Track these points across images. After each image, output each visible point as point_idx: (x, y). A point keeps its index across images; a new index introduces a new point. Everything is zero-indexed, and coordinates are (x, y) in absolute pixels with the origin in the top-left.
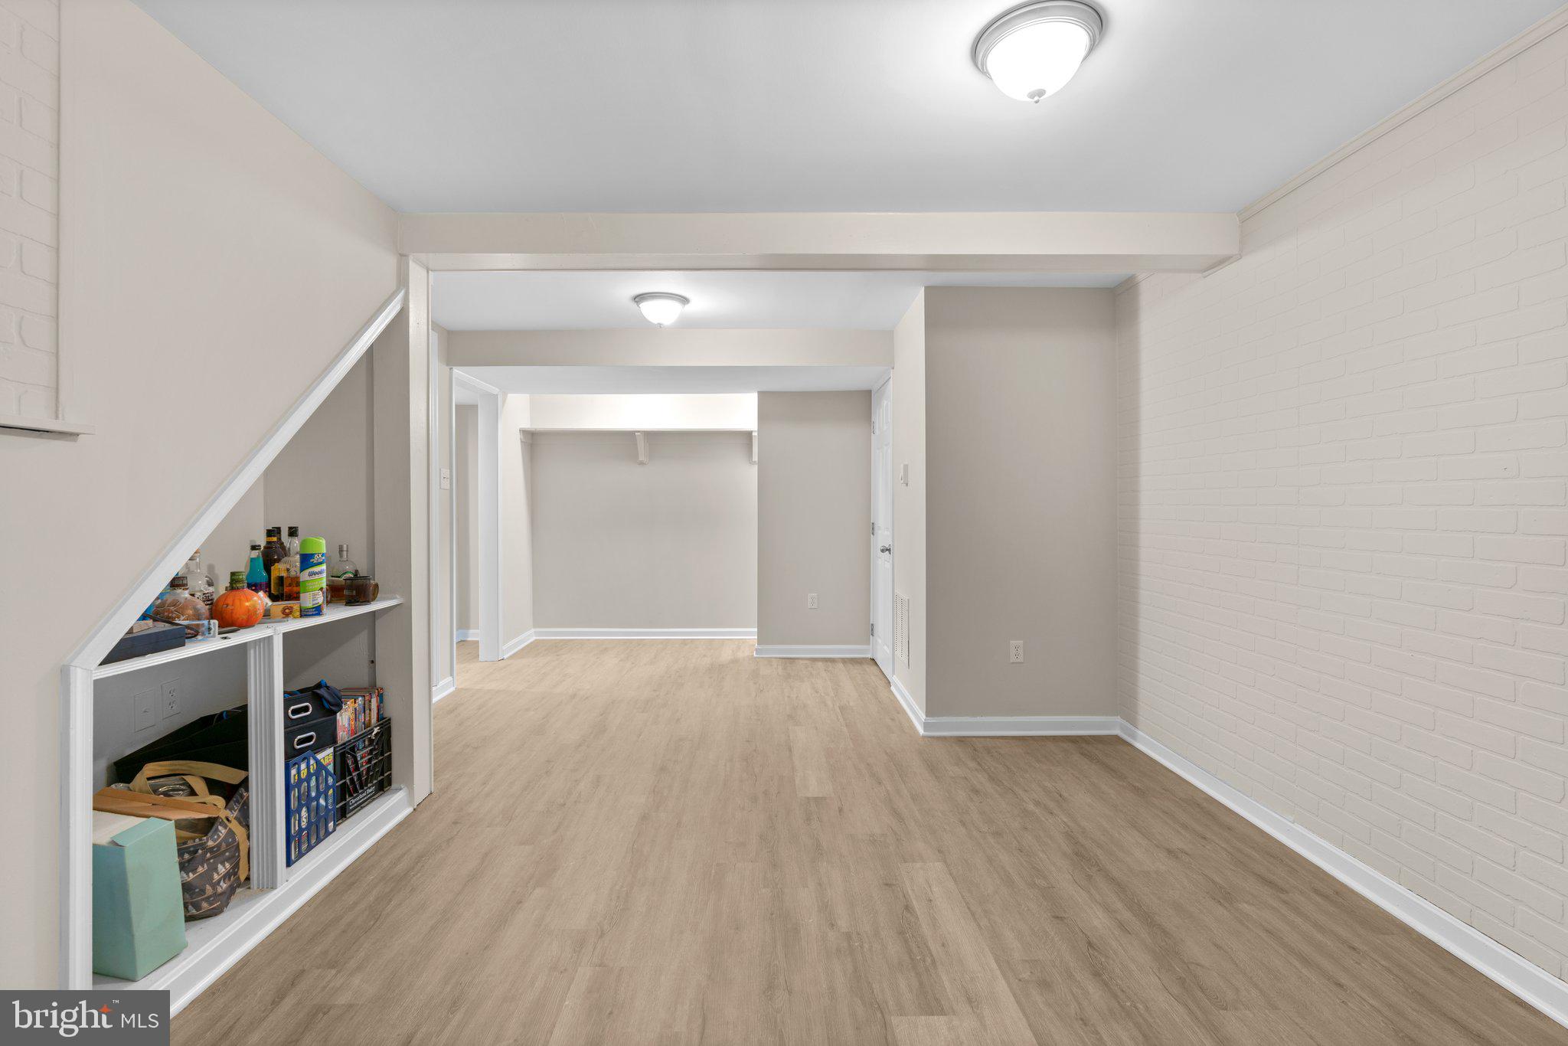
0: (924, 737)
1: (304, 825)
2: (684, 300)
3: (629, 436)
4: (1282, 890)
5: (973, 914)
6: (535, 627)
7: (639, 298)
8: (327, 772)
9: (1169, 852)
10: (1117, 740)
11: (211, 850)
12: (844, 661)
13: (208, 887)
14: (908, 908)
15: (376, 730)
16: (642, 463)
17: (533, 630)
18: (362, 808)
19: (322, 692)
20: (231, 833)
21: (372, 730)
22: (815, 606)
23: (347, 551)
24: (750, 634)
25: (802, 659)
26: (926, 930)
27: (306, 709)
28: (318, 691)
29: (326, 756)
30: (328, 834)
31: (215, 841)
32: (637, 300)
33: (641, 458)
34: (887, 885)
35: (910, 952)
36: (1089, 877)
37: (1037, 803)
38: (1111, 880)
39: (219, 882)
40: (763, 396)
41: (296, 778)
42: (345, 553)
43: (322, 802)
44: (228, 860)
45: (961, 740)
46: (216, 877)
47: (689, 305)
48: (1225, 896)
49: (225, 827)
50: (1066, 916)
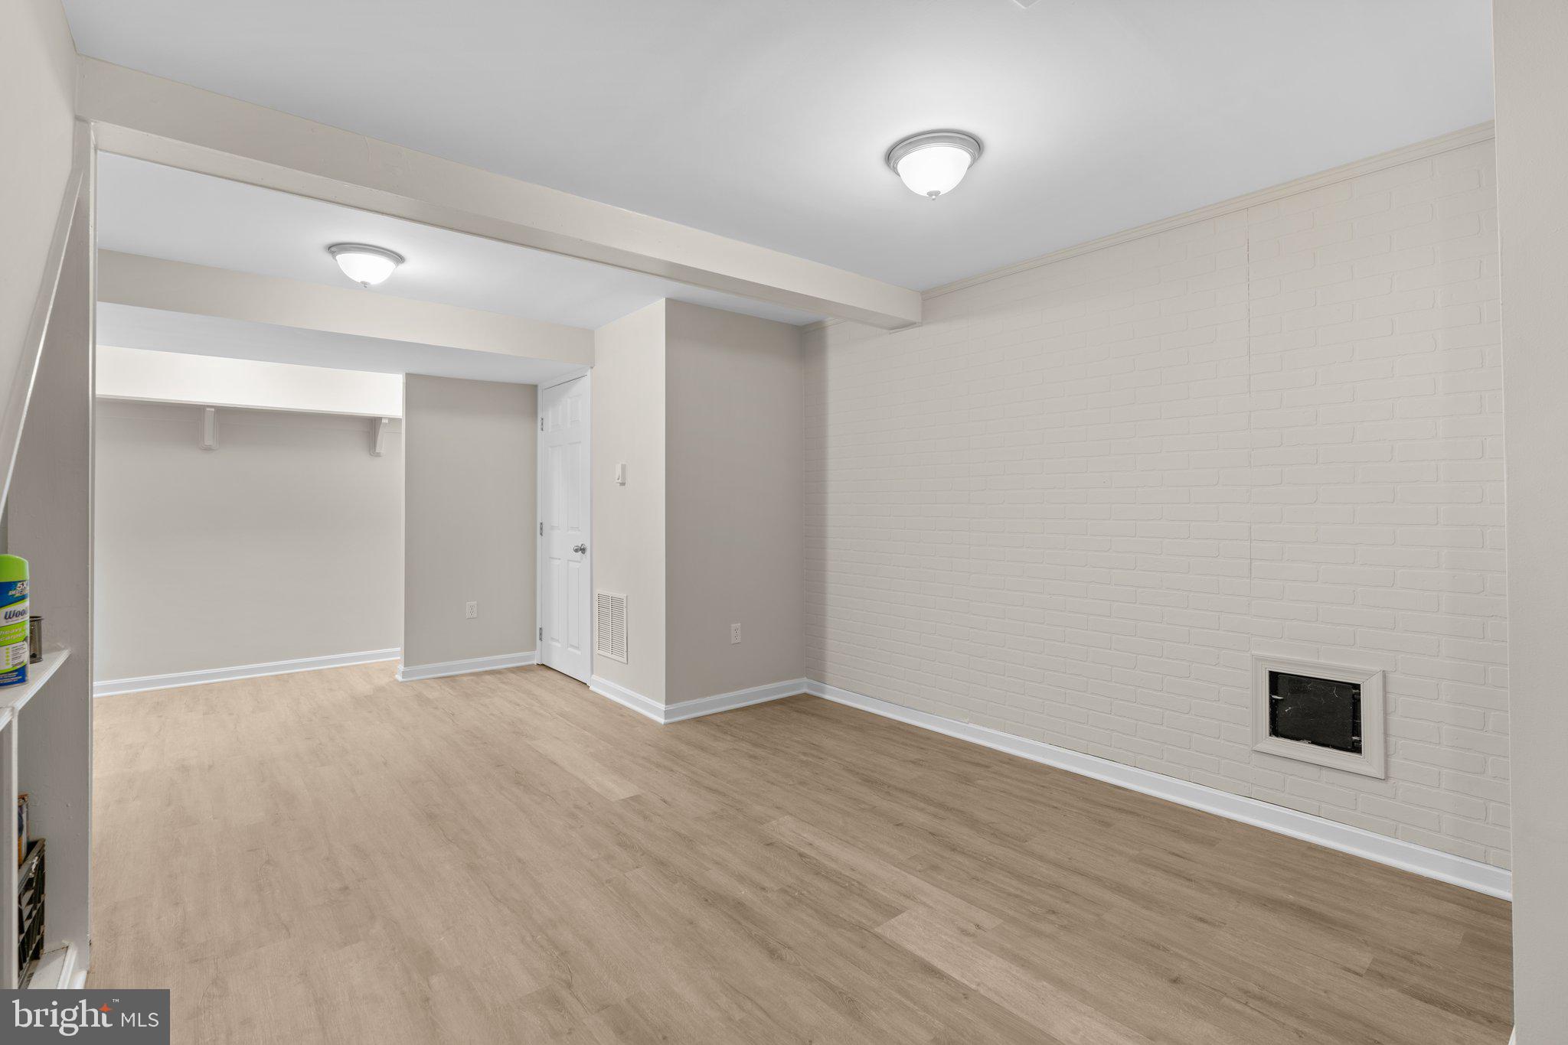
0: (665, 724)
2: (400, 260)
3: (195, 411)
4: (987, 767)
5: (847, 842)
7: (335, 248)
9: (913, 762)
10: (807, 697)
12: (513, 670)
14: (801, 855)
15: (35, 863)
16: (208, 449)
21: (32, 864)
22: (475, 615)
24: (394, 654)
25: (463, 675)
26: (833, 866)
32: (333, 249)
33: (209, 441)
34: (768, 845)
35: (836, 883)
36: (888, 793)
37: (805, 754)
38: (902, 790)
40: (412, 380)
45: (699, 720)
47: (403, 265)
48: (966, 780)
50: (901, 822)
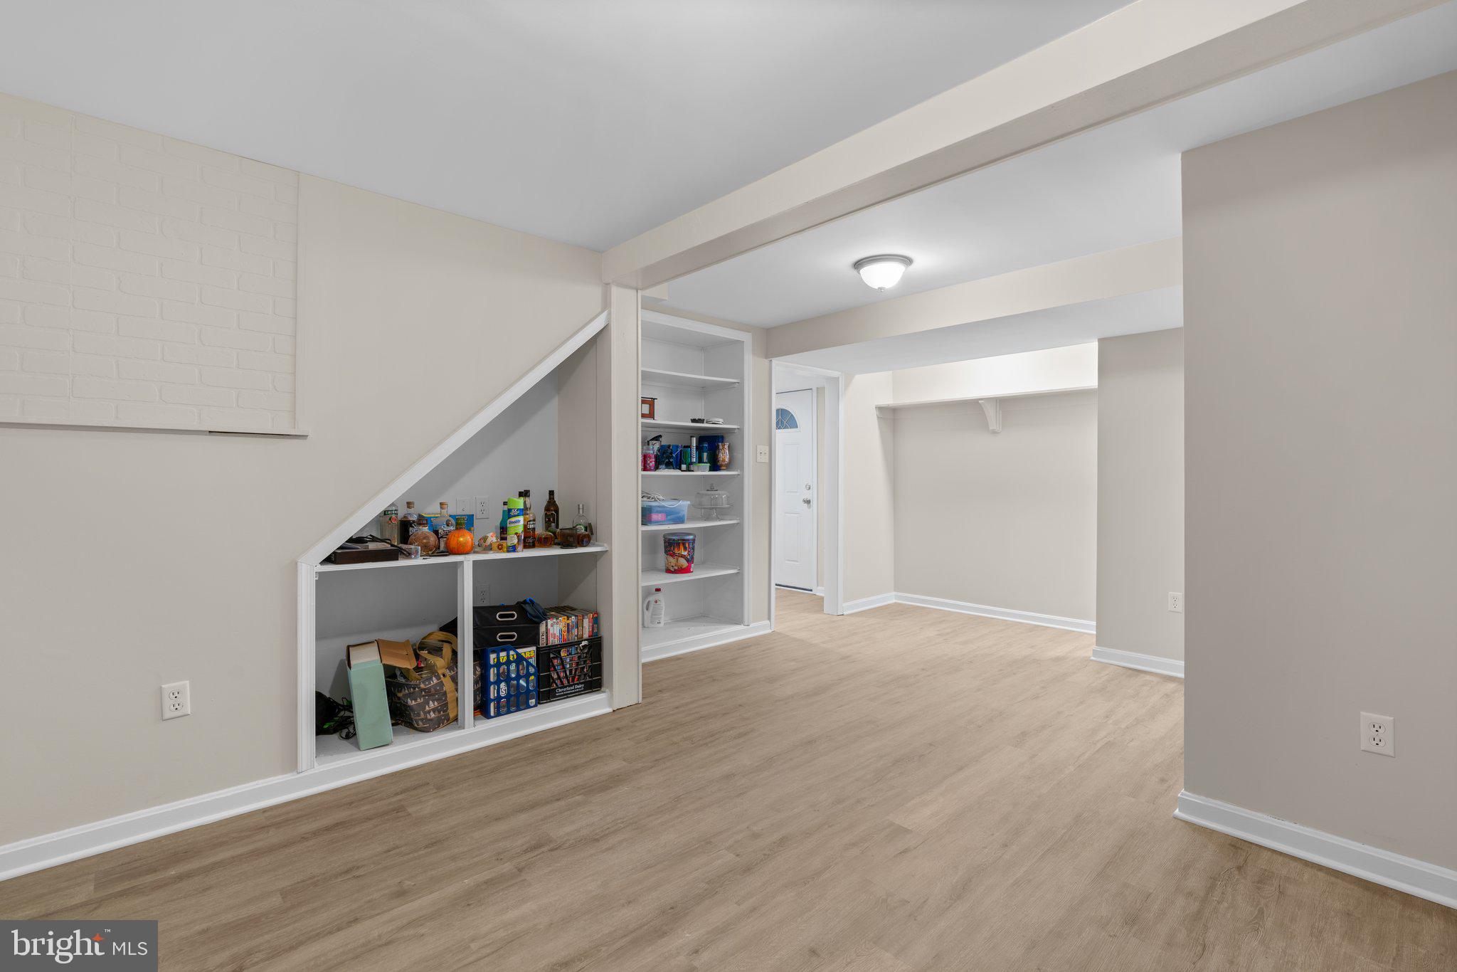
1: (503, 694)
2: (907, 261)
6: (895, 590)
7: (858, 265)
8: (529, 664)
11: (424, 690)
13: (422, 713)
15: (584, 643)
16: (994, 432)
17: (894, 593)
18: (568, 697)
19: (528, 608)
20: (441, 684)
21: (580, 642)
23: (583, 509)
27: (512, 616)
28: (524, 606)
29: (529, 652)
30: (528, 707)
31: (426, 685)
32: (855, 268)
33: (993, 426)
39: (429, 712)
41: (496, 660)
42: (581, 510)
43: (522, 682)
44: (437, 700)
46: (427, 708)
47: (914, 263)
49: (438, 678)
